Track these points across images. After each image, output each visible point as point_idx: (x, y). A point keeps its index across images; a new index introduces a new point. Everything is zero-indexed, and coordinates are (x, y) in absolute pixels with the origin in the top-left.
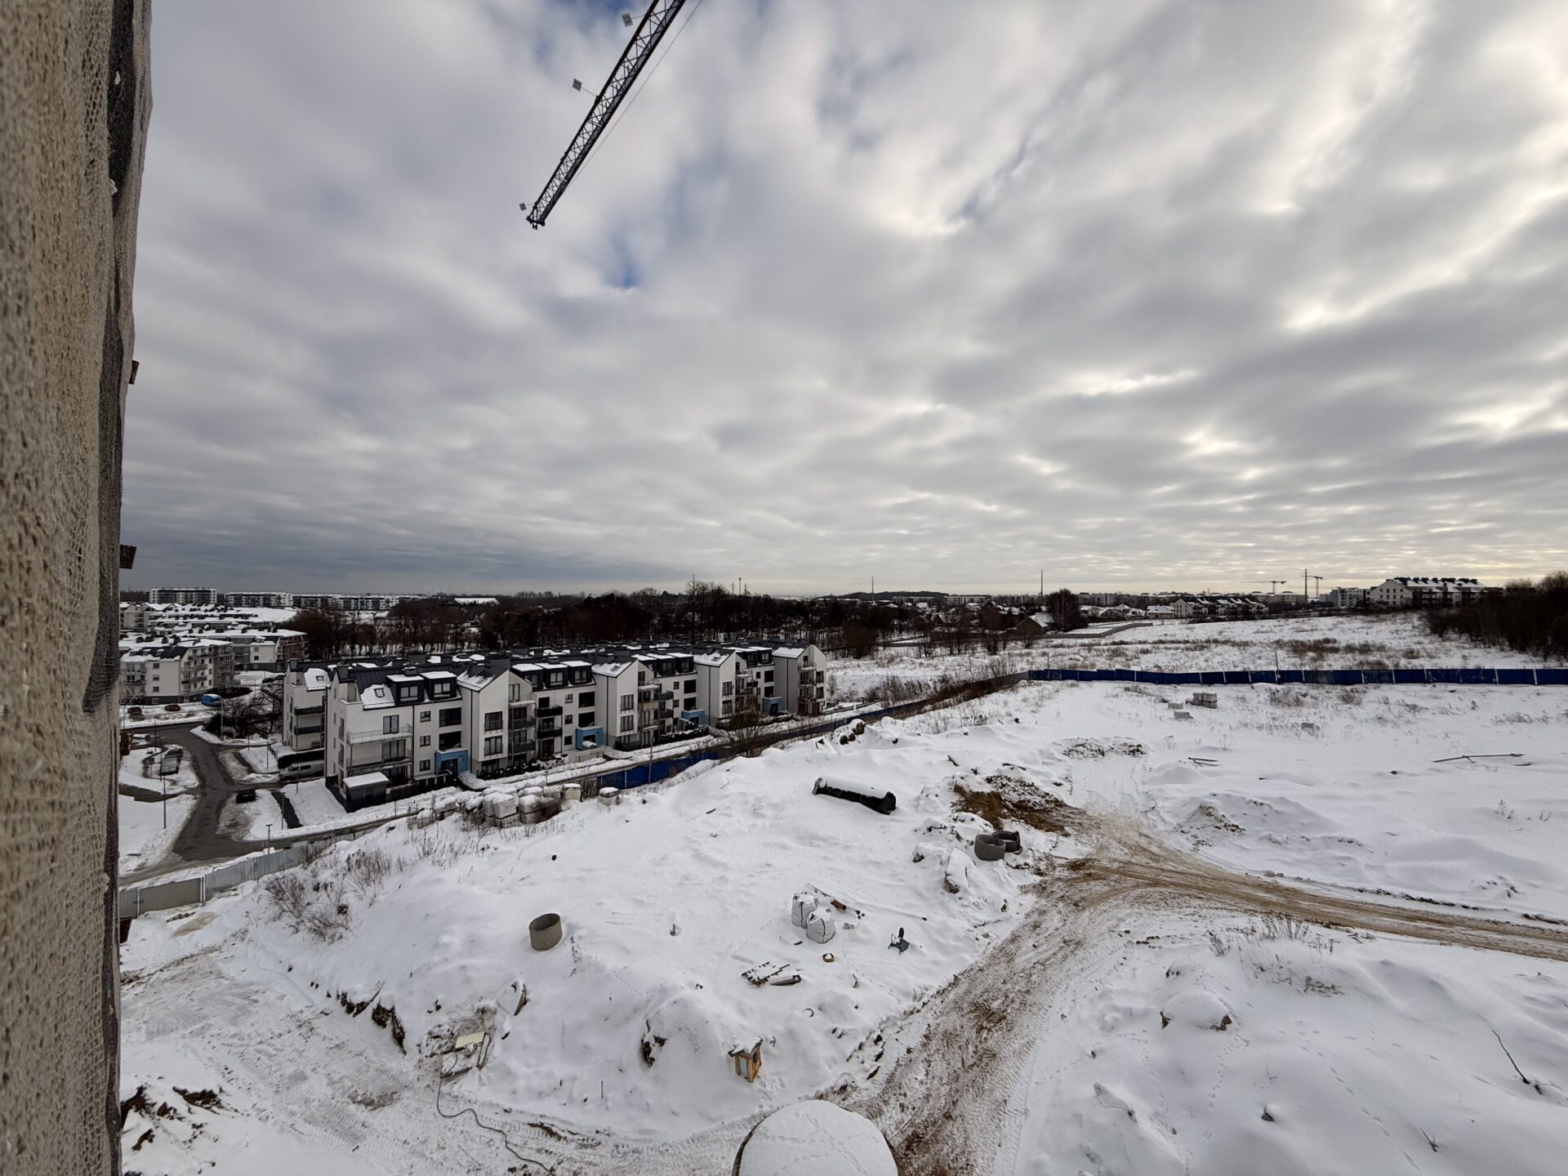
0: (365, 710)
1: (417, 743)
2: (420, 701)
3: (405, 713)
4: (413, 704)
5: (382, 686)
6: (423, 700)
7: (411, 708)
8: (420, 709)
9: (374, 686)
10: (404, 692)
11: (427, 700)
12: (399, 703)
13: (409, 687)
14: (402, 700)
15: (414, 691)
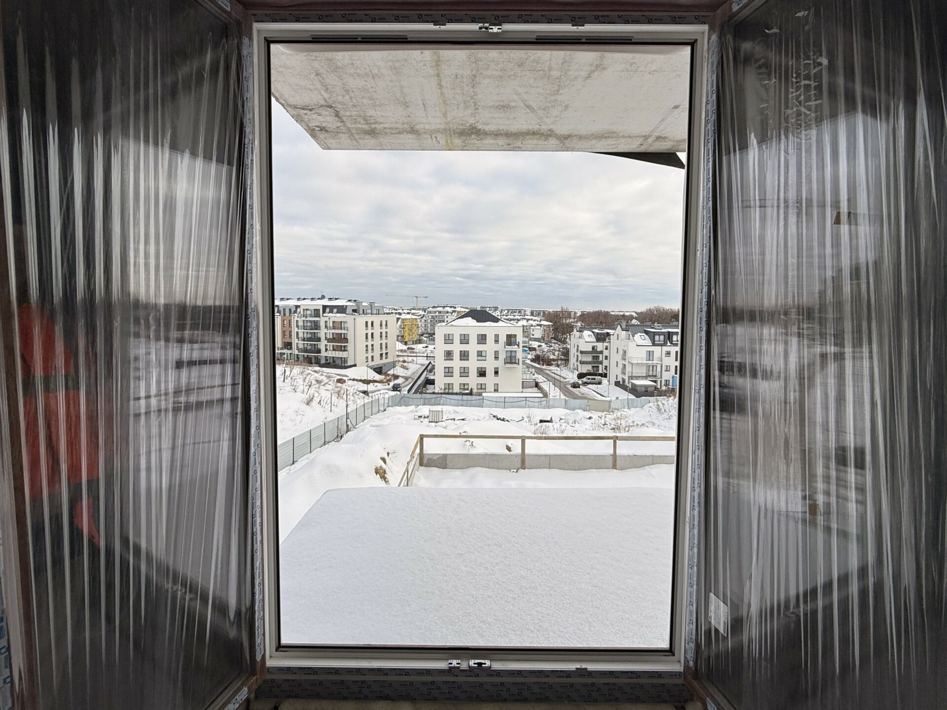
0: (637, 345)
1: (664, 369)
2: (665, 344)
3: (657, 350)
4: (661, 345)
5: (644, 334)
6: (667, 344)
7: (660, 347)
8: (665, 349)
9: (639, 334)
10: (657, 338)
11: (669, 344)
12: (654, 344)
13: (659, 335)
14: (656, 342)
15: (662, 337)
